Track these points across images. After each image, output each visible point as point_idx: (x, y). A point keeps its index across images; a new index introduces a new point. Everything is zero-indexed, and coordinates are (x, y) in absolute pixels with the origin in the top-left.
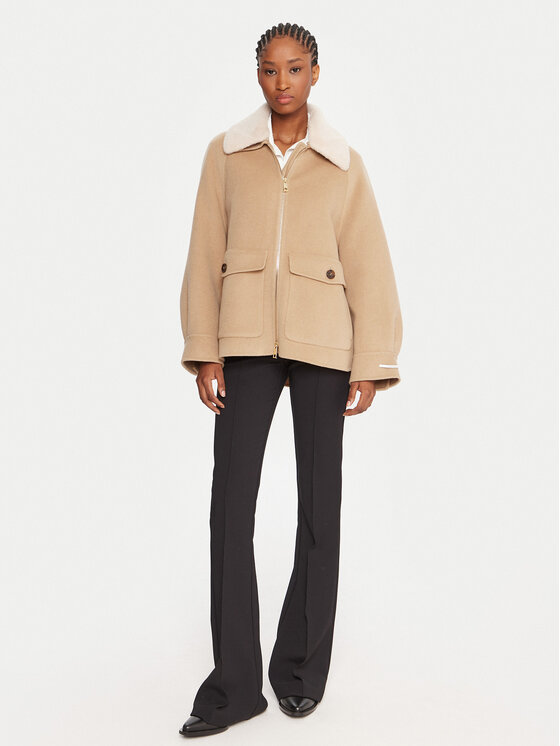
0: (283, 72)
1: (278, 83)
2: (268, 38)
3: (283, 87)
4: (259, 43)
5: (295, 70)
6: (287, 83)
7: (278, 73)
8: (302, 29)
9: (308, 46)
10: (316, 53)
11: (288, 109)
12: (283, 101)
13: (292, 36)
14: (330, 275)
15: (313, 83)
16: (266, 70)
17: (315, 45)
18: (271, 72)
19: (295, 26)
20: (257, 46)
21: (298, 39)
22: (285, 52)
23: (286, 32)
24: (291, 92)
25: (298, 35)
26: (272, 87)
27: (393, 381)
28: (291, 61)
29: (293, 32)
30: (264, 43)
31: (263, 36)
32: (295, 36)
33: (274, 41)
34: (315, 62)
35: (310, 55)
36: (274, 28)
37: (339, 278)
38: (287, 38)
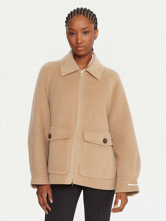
0: (79, 34)
1: (77, 40)
2: (72, 16)
3: (80, 42)
4: (67, 18)
5: (86, 33)
6: (81, 40)
7: (77, 34)
8: (89, 10)
9: (92, 20)
10: (96, 23)
11: (82, 53)
12: (80, 49)
13: (84, 15)
14: (105, 141)
15: (95, 39)
16: (71, 33)
17: (96, 19)
18: (73, 34)
19: (86, 9)
20: (66, 20)
21: (87, 16)
22: (80, 23)
23: (81, 13)
24: (84, 44)
25: (87, 14)
26: (74, 41)
27: (136, 192)
28: (84, 29)
29: (84, 13)
30: (69, 18)
31: (69, 15)
32: (86, 15)
33: (74, 17)
34: (96, 28)
35: (93, 25)
36: (75, 10)
37: (110, 142)
38: (81, 16)
